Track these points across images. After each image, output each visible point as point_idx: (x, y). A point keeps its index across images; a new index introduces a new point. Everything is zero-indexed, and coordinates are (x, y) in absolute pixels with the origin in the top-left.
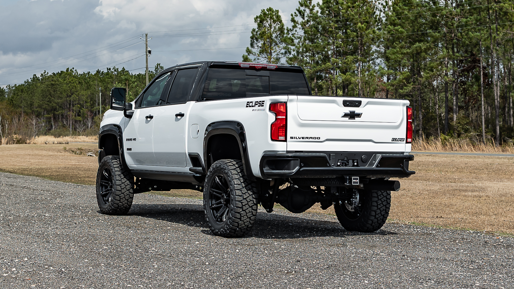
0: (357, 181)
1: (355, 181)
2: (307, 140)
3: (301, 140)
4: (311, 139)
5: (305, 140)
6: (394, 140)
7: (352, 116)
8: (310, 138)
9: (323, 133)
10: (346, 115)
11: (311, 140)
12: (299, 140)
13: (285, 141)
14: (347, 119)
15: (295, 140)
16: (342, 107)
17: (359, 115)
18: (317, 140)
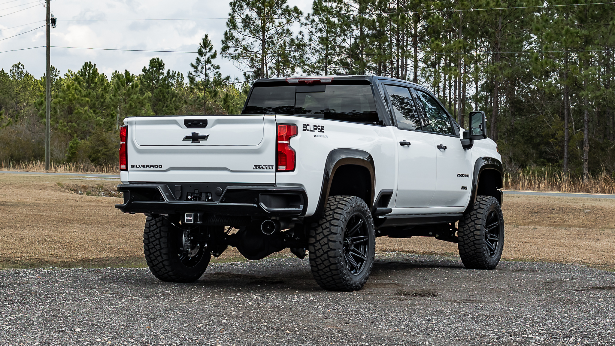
0: (191, 218)
1: (189, 218)
2: (148, 168)
3: (142, 168)
4: (152, 167)
5: (146, 169)
6: (257, 167)
7: (195, 138)
8: (151, 166)
9: (166, 161)
10: (187, 138)
11: (152, 168)
12: (139, 169)
13: (126, 170)
14: (190, 142)
15: (136, 169)
16: (185, 128)
17: (205, 138)
18: (158, 169)
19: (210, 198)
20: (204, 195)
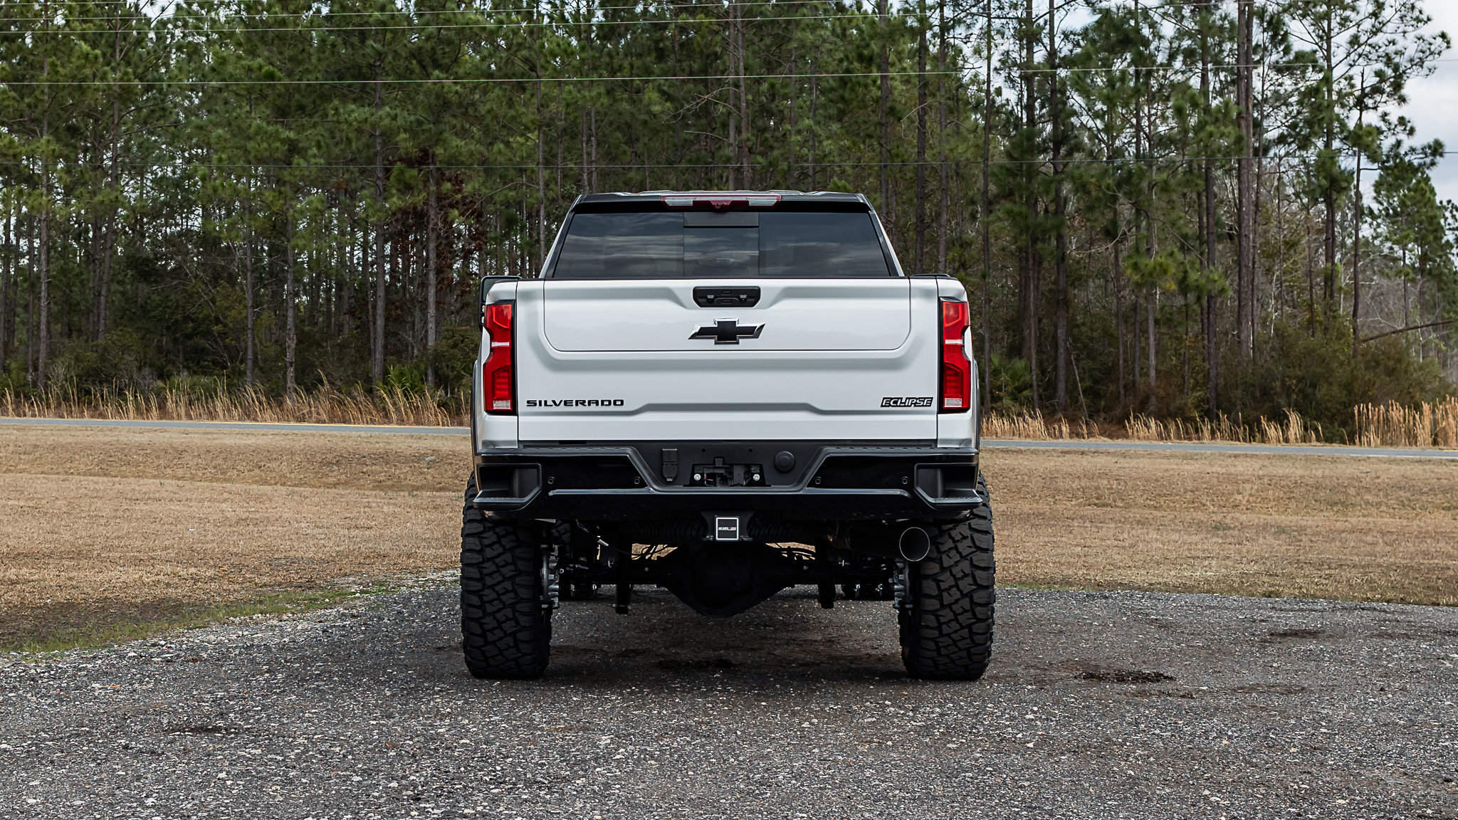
0: (733, 529)
1: (725, 529)
2: (580, 408)
3: (562, 408)
4: (593, 405)
5: (574, 408)
6: (892, 403)
7: (726, 333)
8: (589, 402)
9: (634, 389)
10: (703, 333)
11: (593, 408)
12: (554, 409)
13: (513, 412)
14: (709, 343)
15: (543, 408)
16: (696, 309)
17: (752, 332)
18: (612, 408)
19: (757, 477)
20: (739, 472)
